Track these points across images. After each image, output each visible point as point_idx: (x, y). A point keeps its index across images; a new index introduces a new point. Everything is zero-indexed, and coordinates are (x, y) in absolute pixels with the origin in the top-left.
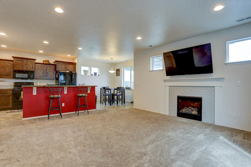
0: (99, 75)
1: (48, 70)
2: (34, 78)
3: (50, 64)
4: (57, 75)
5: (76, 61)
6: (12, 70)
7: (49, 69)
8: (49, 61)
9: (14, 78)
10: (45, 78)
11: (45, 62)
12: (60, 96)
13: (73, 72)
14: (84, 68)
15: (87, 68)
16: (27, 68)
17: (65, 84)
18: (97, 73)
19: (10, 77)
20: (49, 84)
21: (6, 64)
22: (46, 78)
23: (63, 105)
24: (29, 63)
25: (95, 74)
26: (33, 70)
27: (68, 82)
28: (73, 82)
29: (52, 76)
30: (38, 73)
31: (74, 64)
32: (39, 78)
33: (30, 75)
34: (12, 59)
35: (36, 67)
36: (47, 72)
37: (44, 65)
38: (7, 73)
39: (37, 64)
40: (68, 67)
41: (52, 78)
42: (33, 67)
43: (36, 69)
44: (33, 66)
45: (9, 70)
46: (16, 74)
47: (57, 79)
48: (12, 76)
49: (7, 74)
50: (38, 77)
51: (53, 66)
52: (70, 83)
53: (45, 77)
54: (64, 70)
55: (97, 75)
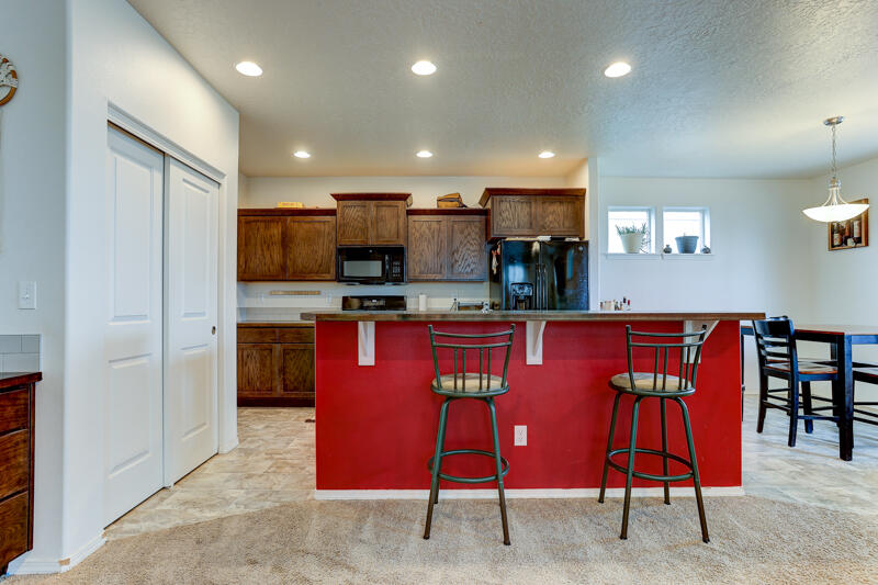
0: (706, 251)
1: (458, 237)
2: (405, 278)
3: (464, 211)
4: (494, 260)
5: (582, 181)
6: (332, 247)
7: (462, 232)
8: (458, 199)
9: (340, 281)
10: (446, 275)
11: (444, 206)
12: (496, 383)
13: (567, 240)
14: (619, 219)
15: (636, 219)
16: (378, 237)
17: (530, 303)
18: (696, 238)
19: (328, 277)
20: (464, 301)
21: (317, 225)
22: (449, 276)
23: (521, 436)
24: (386, 212)
25: (687, 245)
26: (401, 242)
27: (543, 293)
28: (569, 291)
29: (473, 266)
30: (420, 255)
31: (574, 198)
32: (424, 277)
33: (391, 266)
34: (332, 204)
35: (412, 231)
36: (455, 248)
37: (440, 217)
38: (319, 261)
39: (416, 218)
40: (543, 218)
41: (474, 277)
42: (401, 231)
43: (411, 239)
44: (401, 224)
45: (325, 250)
46: (345, 263)
47: (496, 278)
48: (333, 270)
49: (320, 266)
50: (418, 270)
51: (477, 218)
52: (553, 297)
53: (445, 271)
54: (526, 232)
55: (698, 251)
